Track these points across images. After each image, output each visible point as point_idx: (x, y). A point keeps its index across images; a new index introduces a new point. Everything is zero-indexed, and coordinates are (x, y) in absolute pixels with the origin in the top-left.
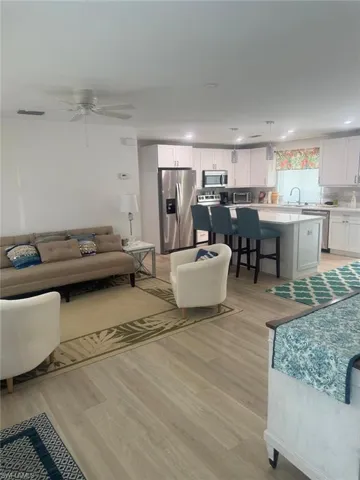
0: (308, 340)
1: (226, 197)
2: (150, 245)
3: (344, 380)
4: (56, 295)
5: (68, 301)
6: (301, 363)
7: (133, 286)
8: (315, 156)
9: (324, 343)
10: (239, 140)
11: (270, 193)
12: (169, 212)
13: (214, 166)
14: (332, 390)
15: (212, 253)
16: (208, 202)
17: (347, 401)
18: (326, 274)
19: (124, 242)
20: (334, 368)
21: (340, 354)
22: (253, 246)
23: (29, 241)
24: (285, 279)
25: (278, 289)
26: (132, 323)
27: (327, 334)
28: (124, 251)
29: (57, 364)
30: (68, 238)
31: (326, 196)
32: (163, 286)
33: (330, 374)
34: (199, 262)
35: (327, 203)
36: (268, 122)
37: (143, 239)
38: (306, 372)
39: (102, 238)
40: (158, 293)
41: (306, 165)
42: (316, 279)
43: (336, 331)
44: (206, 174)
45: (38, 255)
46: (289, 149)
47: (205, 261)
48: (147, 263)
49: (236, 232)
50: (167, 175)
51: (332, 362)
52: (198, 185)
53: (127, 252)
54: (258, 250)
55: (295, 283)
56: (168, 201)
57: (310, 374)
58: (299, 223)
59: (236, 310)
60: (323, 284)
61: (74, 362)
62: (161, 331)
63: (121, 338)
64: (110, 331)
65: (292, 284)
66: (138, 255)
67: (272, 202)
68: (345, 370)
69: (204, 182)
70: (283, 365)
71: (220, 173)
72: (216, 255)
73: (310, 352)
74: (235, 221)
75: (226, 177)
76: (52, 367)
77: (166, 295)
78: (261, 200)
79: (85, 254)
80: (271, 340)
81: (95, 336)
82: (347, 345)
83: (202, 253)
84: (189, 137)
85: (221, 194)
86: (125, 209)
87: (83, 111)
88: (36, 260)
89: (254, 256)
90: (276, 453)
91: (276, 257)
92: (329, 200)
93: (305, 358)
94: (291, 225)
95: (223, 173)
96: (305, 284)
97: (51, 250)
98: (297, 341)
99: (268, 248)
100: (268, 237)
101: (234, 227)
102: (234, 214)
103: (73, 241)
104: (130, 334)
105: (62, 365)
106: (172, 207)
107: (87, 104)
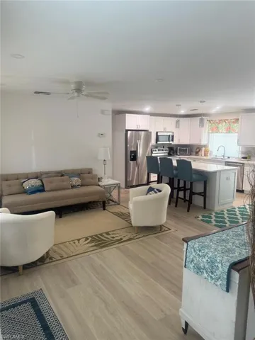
0: (206, 251)
1: (172, 150)
2: (117, 182)
3: (226, 277)
4: (52, 213)
5: (60, 217)
6: (202, 265)
7: (104, 209)
8: (236, 125)
9: (216, 253)
10: (182, 112)
11: (203, 149)
12: (132, 160)
13: (165, 129)
14: (218, 283)
15: (157, 190)
16: (159, 154)
17: (228, 291)
18: (239, 208)
19: (99, 179)
20: (220, 269)
21: (224, 260)
22: (188, 186)
23: (37, 176)
24: (210, 210)
25: (203, 216)
26: (101, 235)
27: (220, 248)
28: (99, 185)
29: (51, 258)
30: (62, 176)
31: (243, 153)
32: (124, 211)
33: (218, 273)
34: (149, 196)
35: (243, 158)
36: (201, 102)
37: (113, 178)
38: (205, 271)
39: (85, 176)
40: (121, 215)
41: (229, 130)
42: (231, 211)
43: (225, 246)
44: (159, 134)
45: (43, 185)
46: (218, 119)
47: (152, 195)
48: (114, 194)
49: (177, 176)
50: (131, 134)
51: (220, 265)
52: (153, 142)
53: (101, 187)
54: (191, 189)
55: (216, 213)
56: (131, 152)
57: (207, 273)
58: (220, 171)
59: (172, 230)
60: (235, 215)
61: (62, 258)
62: (120, 241)
63: (93, 244)
64: (87, 239)
65: (214, 214)
66: (108, 189)
67: (205, 155)
68: (226, 270)
69: (157, 140)
70: (192, 266)
71: (169, 134)
72: (160, 191)
73: (207, 258)
74: (176, 168)
75: (173, 136)
76: (48, 260)
77: (126, 217)
78: (197, 153)
79: (73, 187)
80: (185, 250)
81: (76, 242)
82: (231, 255)
83: (151, 189)
84: (147, 109)
85: (169, 148)
86: (101, 157)
87: (76, 94)
88: (41, 189)
89: (188, 193)
90: (187, 324)
91: (204, 194)
92: (244, 156)
93: (203, 262)
94: (215, 173)
95: (171, 134)
96: (223, 214)
97: (51, 182)
98: (200, 251)
99: (199, 188)
100: (198, 181)
101: (175, 172)
102: (175, 163)
103: (66, 177)
104: (100, 242)
105: (54, 259)
106: (133, 156)
107: (78, 90)
